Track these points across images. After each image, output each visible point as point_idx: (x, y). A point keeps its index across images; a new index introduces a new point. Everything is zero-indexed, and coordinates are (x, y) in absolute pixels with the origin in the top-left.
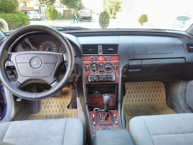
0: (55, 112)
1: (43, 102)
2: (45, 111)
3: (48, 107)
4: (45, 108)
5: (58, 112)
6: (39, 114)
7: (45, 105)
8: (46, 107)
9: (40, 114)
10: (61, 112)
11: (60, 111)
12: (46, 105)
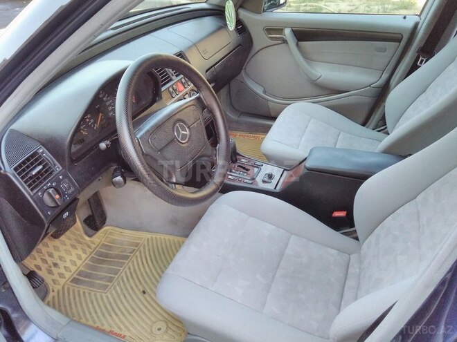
0: (79, 263)
1: (36, 266)
2: (56, 277)
3: (55, 265)
4: (50, 272)
5: (84, 256)
6: (53, 291)
7: (44, 267)
8: (53, 268)
9: (56, 290)
10: (89, 250)
11: (84, 252)
12: (46, 265)
